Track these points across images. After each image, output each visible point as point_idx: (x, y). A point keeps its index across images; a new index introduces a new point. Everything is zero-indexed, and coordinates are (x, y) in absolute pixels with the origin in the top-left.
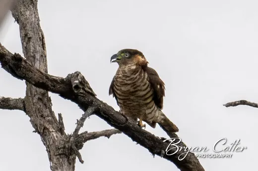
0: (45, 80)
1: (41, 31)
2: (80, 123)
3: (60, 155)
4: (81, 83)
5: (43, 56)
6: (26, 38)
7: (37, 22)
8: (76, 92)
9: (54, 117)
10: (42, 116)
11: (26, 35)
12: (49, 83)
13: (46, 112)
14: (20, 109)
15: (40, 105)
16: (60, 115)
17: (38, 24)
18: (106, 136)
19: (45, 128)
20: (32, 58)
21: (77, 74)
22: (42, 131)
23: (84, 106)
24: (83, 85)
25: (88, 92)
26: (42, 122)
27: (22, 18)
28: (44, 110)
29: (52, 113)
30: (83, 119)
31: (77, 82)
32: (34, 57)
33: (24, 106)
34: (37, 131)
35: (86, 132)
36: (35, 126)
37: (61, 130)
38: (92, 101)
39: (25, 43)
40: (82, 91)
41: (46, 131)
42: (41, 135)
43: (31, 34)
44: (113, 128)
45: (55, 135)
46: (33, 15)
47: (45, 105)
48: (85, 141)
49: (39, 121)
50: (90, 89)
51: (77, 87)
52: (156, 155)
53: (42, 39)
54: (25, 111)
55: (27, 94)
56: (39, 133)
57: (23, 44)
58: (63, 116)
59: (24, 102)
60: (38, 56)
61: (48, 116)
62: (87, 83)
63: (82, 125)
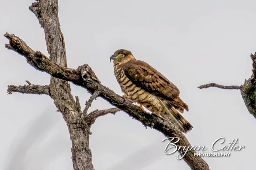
0: (61, 71)
1: (61, 33)
2: (89, 104)
3: (77, 128)
4: (89, 73)
5: (63, 53)
6: (50, 39)
7: (57, 27)
8: (85, 79)
9: (72, 99)
10: (63, 99)
11: (50, 37)
12: (64, 74)
13: (66, 96)
14: (47, 94)
15: (62, 91)
16: (77, 98)
17: (59, 28)
18: (112, 113)
19: (66, 108)
20: (54, 55)
21: (86, 66)
22: (64, 111)
23: (91, 90)
24: (90, 75)
25: (94, 80)
26: (63, 104)
27: (47, 24)
28: (65, 94)
29: (71, 96)
30: (91, 101)
31: (85, 72)
32: (56, 53)
33: (49, 92)
34: (60, 110)
35: (97, 110)
36: (58, 106)
37: (78, 109)
38: (97, 87)
39: (49, 43)
40: (89, 79)
41: (66, 110)
42: (63, 114)
43: (53, 36)
44: (114, 107)
45: (73, 113)
46: (55, 22)
47: (65, 90)
48: (96, 117)
49: (61, 103)
50: (96, 77)
51: (85, 76)
52: (148, 127)
53: (62, 40)
54: (50, 95)
55: (51, 82)
56: (62, 112)
57: (47, 44)
58: (79, 98)
59: (49, 88)
60: (59, 53)
61: (68, 99)
62: (93, 73)
63: (90, 105)
